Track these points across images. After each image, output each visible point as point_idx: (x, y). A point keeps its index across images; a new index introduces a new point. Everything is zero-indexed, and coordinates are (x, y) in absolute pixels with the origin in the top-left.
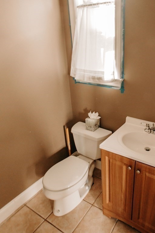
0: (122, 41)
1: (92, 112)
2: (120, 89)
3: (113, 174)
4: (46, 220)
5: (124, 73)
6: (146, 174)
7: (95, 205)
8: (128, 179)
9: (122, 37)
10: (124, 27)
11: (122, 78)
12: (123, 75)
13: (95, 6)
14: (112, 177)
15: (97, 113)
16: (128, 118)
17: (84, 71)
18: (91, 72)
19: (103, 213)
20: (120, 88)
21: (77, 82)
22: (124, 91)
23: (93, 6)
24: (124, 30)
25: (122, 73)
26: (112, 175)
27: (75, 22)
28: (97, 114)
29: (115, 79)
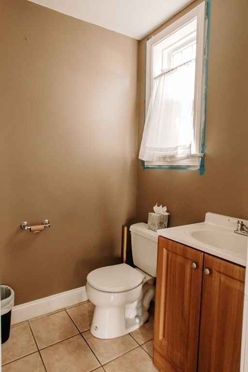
0: (204, 102)
1: (158, 206)
2: (199, 170)
3: (172, 280)
4: (81, 333)
5: (206, 144)
6: (220, 280)
7: (144, 347)
8: (192, 289)
9: (204, 97)
10: (206, 84)
11: (202, 152)
12: (203, 148)
13: (173, 71)
14: (170, 285)
15: (165, 207)
16: (209, 215)
17: (155, 149)
18: (162, 150)
19: (153, 362)
20: (199, 168)
21: (146, 168)
22: (205, 172)
23: (171, 72)
24: (206, 88)
25: (203, 145)
26: (170, 281)
27: (150, 95)
28: (165, 209)
29: (192, 154)
